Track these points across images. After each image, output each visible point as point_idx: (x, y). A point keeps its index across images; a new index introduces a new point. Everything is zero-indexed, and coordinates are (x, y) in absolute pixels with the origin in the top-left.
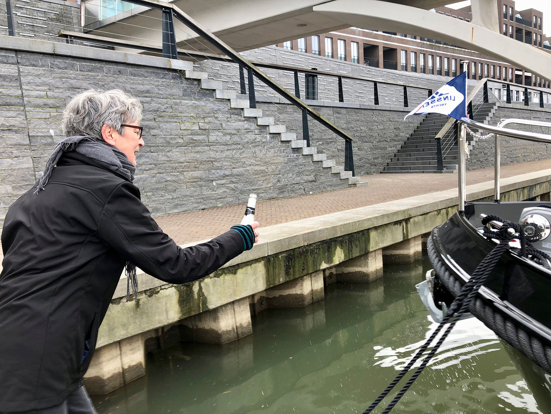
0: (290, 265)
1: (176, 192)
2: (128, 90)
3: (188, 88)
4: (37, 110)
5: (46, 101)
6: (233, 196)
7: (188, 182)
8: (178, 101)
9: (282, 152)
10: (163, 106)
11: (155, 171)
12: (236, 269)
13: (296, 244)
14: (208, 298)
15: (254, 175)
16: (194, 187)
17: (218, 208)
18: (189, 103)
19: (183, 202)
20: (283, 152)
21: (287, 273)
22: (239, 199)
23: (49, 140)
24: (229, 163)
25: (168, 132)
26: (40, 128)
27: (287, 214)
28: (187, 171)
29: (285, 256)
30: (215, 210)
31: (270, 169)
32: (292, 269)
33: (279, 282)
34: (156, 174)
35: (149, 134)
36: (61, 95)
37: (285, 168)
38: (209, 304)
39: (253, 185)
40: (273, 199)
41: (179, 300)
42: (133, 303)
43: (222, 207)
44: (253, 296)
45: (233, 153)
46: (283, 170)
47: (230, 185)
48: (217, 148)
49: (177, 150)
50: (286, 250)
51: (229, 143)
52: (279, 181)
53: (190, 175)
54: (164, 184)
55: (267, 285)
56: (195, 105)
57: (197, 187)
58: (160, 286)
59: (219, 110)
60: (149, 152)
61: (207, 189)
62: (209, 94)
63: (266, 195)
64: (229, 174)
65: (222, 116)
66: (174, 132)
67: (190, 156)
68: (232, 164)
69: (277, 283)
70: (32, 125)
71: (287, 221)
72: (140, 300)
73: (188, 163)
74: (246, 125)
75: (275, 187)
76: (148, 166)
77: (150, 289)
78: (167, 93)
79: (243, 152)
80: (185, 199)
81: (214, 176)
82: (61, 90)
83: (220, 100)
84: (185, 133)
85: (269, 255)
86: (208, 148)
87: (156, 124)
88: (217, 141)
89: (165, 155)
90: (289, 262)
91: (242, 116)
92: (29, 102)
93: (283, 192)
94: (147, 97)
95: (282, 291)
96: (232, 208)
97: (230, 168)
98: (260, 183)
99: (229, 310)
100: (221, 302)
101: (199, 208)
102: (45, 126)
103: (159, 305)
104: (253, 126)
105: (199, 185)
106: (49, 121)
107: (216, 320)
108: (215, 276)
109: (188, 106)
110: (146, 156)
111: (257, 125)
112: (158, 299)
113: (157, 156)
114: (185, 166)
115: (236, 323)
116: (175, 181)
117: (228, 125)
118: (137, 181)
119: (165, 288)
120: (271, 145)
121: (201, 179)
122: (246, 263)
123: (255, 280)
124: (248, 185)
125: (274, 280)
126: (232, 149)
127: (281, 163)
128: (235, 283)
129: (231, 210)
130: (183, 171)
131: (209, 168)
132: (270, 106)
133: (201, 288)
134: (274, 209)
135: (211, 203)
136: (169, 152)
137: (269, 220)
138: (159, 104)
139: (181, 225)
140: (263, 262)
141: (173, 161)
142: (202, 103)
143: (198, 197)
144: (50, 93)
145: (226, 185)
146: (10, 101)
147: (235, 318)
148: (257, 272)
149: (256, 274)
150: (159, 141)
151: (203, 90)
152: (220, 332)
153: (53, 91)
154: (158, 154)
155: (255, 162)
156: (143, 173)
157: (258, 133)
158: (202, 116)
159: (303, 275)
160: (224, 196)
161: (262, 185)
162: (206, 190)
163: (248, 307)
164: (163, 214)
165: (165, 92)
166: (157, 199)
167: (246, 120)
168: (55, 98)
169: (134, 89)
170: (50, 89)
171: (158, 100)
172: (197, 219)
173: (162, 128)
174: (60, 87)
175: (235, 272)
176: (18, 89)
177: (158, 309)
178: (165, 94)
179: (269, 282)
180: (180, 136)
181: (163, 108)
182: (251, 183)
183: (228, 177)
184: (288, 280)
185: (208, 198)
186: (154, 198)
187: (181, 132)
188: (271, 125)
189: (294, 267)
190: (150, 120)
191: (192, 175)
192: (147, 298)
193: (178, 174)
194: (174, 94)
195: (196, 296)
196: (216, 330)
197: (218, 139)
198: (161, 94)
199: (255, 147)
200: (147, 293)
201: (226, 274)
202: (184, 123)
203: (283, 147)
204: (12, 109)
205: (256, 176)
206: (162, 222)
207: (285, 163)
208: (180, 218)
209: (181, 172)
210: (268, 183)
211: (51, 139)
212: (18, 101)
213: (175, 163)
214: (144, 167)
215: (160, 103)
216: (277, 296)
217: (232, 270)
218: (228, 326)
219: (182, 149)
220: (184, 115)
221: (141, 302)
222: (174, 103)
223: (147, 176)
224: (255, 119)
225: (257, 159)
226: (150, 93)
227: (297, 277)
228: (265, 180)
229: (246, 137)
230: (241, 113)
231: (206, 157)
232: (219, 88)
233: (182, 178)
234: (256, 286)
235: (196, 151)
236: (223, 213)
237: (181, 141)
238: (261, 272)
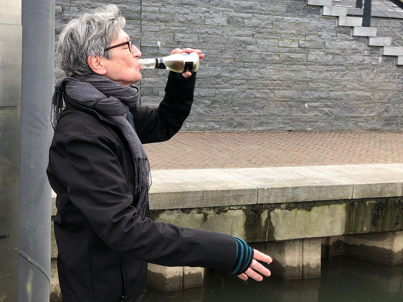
0: (379, 214)
1: (264, 109)
2: (231, 6)
3: (293, 4)
4: (150, 24)
5: (158, 16)
6: (326, 121)
7: (278, 101)
8: (280, 17)
9: (396, 77)
10: (264, 22)
11: (246, 87)
12: (311, 205)
13: (390, 192)
14: (275, 228)
15: (355, 101)
16: (283, 106)
17: (306, 131)
18: (291, 20)
19: (270, 121)
20: (398, 78)
21: (374, 223)
22: (332, 126)
23: (156, 51)
24: (327, 85)
25: (265, 48)
26: (150, 39)
27: (388, 153)
28: (279, 89)
29: (374, 203)
30: (302, 134)
31: (377, 96)
32: (381, 219)
33: (362, 230)
34: (246, 90)
35: (245, 49)
36: (171, 11)
37: (398, 97)
38: (276, 235)
39: (352, 111)
40: (375, 130)
41: (245, 224)
42: (201, 215)
43: (311, 132)
44: (328, 238)
45: (334, 74)
46: (394, 99)
47: (324, 109)
48: (316, 68)
49: (271, 67)
50: (377, 197)
51: (330, 64)
52: (386, 111)
53: (281, 94)
54: (253, 100)
55: (346, 231)
56: (297, 22)
57: (287, 106)
58: (229, 206)
59: (324, 27)
60: (242, 67)
61: (298, 110)
62: (315, 10)
63: (366, 125)
64: (325, 97)
65: (327, 34)
66: (271, 49)
67: (284, 74)
68: (330, 86)
69: (359, 231)
70: (145, 37)
71: (386, 161)
72: (208, 215)
73: (281, 81)
74: (354, 45)
75: (380, 117)
76: (240, 81)
77: (219, 207)
78: (270, 9)
79: (345, 74)
80: (272, 118)
81: (307, 97)
82: (172, 6)
83: (327, 17)
84: (283, 50)
85: (353, 198)
86: (305, 67)
87: (253, 40)
88: (317, 60)
89: (258, 72)
90: (378, 211)
91: (350, 34)
92: (145, 16)
93: (390, 124)
94: (248, 13)
95: (365, 240)
96: (322, 134)
97: (327, 90)
98: (362, 110)
99: (297, 246)
100: (289, 236)
101: (285, 129)
102: (154, 38)
103: (225, 223)
104: (363, 47)
105: (289, 104)
106: (158, 34)
107: (281, 252)
108: (286, 209)
109: (290, 23)
110: (239, 71)
111: (368, 46)
112: (225, 218)
113: (250, 72)
114: (277, 84)
115: (302, 261)
116: (264, 99)
117: (332, 44)
118: (226, 95)
119: (233, 209)
120: (382, 69)
121: (292, 99)
122: (324, 202)
123: (332, 223)
124: (346, 111)
125: (356, 227)
126: (332, 70)
127: (393, 91)
128: (308, 220)
129: (320, 136)
130: (274, 89)
131: (303, 89)
132: (390, 22)
133: (269, 217)
134: (374, 143)
135: (299, 125)
136: (262, 68)
137: (363, 157)
138: (259, 20)
139: (263, 145)
140: (344, 205)
141: (265, 78)
142: (306, 20)
143: (286, 117)
144: (163, 9)
145: (319, 109)
146: (131, 16)
147: (302, 256)
148: (335, 215)
149: (334, 216)
150: (254, 57)
151: (309, 6)
152: (283, 266)
153: (166, 7)
154: (251, 70)
155: (358, 86)
156: (233, 87)
157: (368, 55)
158: (304, 34)
159: (395, 230)
160: (315, 120)
161: (363, 113)
162: (296, 111)
163: (320, 249)
164: (247, 129)
165: (268, 8)
166: (243, 114)
167: (355, 40)
168: (166, 13)
169: (237, 5)
170: (163, 6)
171: (260, 16)
172: (281, 141)
173: (259, 44)
174: (171, 3)
175: (310, 208)
176: (138, 5)
177: (224, 227)
178: (267, 10)
179: (349, 228)
180: (276, 53)
181: (263, 24)
182: (350, 109)
183: (324, 100)
184: (374, 231)
185: (297, 120)
186: (240, 113)
187: (278, 50)
188: (387, 46)
189: (384, 218)
190: (249, 36)
191: (283, 94)
192: (215, 215)
193: (268, 91)
194: (277, 10)
195: (263, 224)
196: (280, 262)
197: (318, 58)
198: (264, 10)
199: (361, 69)
200: (215, 210)
201: (299, 208)
202: (283, 40)
203: (398, 72)
204: (131, 22)
205: (357, 103)
206: (244, 138)
207: (398, 91)
208: (263, 138)
209: (272, 90)
210: (371, 112)
211: (157, 50)
212: (137, 15)
213: (267, 80)
214: (235, 81)
215: (261, 19)
216: (359, 245)
217: (307, 206)
218: (293, 262)
219: (276, 67)
220: (284, 31)
221: (208, 217)
222: (276, 20)
223: (237, 90)
224: (366, 39)
225: (362, 83)
226: (253, 9)
227: (387, 230)
228: (368, 108)
229: (351, 58)
230: (350, 32)
231: (301, 76)
232: (327, 4)
233: (272, 96)
234: (333, 229)
235: (291, 69)
236: (311, 138)
237: (277, 58)
238: (341, 215)
